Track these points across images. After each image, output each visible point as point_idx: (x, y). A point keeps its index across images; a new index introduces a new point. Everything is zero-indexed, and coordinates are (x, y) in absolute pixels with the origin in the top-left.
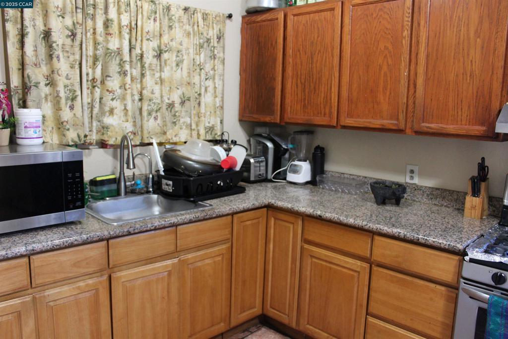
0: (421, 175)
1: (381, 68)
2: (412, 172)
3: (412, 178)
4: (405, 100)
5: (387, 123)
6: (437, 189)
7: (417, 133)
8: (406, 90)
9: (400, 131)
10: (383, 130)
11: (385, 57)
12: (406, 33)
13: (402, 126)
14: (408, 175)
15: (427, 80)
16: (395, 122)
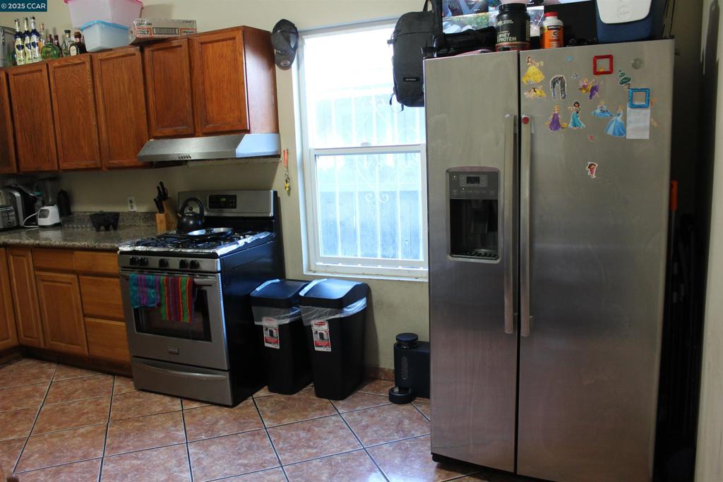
0: (138, 204)
1: (79, 119)
2: (131, 202)
3: (132, 207)
4: (97, 144)
5: (89, 163)
6: (148, 213)
7: (110, 169)
8: (97, 136)
9: (98, 169)
10: (87, 169)
11: (81, 111)
12: (90, 91)
13: (99, 165)
14: (129, 204)
15: (107, 127)
16: (93, 162)
